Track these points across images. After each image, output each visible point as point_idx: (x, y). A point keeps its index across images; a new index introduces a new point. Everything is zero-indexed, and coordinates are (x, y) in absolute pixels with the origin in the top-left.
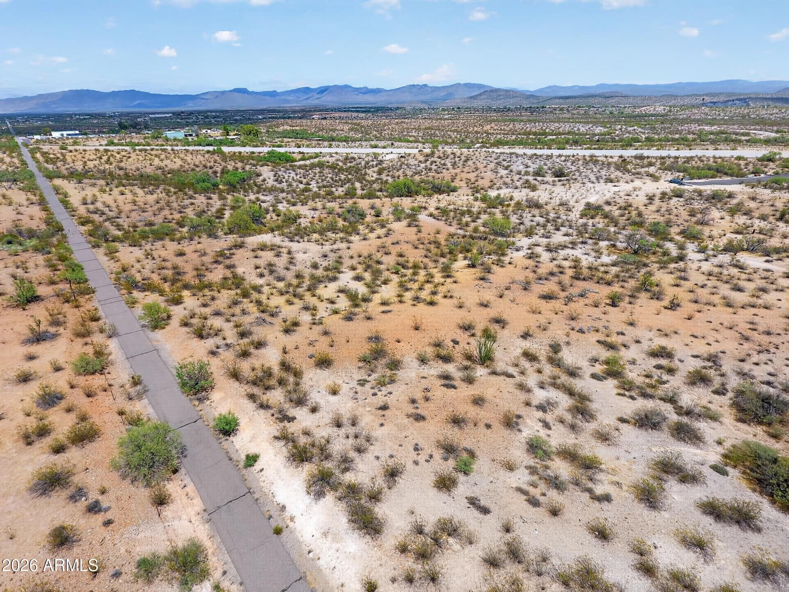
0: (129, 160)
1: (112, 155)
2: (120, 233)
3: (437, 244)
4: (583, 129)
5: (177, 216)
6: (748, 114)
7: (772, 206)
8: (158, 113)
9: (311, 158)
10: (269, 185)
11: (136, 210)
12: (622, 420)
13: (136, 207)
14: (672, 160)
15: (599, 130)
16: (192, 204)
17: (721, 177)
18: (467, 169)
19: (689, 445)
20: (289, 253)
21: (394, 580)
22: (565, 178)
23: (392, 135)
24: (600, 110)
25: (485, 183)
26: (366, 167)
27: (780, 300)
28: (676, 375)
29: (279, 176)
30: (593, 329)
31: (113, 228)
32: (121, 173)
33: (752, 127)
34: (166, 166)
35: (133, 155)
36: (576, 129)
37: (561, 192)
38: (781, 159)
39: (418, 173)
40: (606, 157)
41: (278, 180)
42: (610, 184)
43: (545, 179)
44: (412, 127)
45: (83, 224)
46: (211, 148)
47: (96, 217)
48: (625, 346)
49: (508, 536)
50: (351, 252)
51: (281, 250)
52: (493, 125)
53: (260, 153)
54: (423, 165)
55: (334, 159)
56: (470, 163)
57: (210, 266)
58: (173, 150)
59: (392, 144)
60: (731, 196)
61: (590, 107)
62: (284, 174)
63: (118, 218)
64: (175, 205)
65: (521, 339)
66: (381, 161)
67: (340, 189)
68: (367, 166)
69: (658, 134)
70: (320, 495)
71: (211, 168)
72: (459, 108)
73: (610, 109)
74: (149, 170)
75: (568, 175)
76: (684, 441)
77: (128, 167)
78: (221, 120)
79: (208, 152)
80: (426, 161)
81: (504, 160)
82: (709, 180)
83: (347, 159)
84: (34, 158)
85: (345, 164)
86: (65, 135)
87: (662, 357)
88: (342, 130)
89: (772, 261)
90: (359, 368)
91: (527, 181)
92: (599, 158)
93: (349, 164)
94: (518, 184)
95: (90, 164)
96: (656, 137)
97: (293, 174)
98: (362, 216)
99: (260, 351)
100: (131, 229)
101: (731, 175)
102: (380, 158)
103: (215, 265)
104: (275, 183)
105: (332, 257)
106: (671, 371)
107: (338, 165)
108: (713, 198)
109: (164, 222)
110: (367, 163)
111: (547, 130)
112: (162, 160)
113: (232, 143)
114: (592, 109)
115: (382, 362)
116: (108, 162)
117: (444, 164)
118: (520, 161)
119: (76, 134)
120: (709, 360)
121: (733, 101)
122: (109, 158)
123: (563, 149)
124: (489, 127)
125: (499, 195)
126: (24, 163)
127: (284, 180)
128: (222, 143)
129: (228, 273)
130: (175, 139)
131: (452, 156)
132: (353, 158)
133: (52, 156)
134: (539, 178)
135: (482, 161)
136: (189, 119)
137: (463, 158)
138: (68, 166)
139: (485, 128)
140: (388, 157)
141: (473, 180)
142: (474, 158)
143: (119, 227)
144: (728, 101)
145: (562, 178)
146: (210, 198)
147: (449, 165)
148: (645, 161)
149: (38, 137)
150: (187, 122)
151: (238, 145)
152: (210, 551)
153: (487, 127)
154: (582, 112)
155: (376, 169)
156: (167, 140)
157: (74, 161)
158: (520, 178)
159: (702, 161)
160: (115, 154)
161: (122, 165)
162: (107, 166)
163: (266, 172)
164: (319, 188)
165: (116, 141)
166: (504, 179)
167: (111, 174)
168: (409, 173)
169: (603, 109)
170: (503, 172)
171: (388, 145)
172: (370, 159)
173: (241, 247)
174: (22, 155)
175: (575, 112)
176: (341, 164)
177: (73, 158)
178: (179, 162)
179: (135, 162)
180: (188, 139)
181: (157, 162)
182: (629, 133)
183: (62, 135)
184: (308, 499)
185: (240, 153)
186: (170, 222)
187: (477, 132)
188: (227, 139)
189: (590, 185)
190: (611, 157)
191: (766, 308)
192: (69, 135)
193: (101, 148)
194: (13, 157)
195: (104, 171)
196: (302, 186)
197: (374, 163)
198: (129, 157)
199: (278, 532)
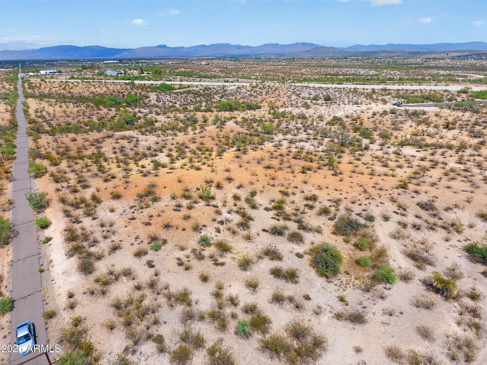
0: (77, 88)
1: (68, 85)
2: (48, 129)
3: (228, 138)
4: (362, 72)
5: (86, 120)
6: (475, 63)
7: (446, 120)
8: (110, 60)
9: (185, 88)
10: (152, 103)
11: (64, 116)
12: (264, 230)
13: (64, 115)
14: (404, 91)
15: (372, 72)
16: (98, 113)
17: (427, 102)
18: (273, 95)
19: (294, 244)
20: (137, 141)
21: (84, 293)
22: (329, 102)
23: (243, 74)
24: (382, 60)
25: (279, 104)
26: (215, 94)
27: (406, 172)
28: (314, 210)
29: (159, 99)
30: (281, 184)
31: (47, 125)
32: (69, 95)
33: (471, 72)
34: (97, 91)
35: (80, 85)
36: (358, 72)
37: (323, 110)
38: (472, 92)
39: (244, 98)
40: (364, 89)
41: (158, 101)
42: (355, 106)
43: (317, 102)
44: (258, 70)
45: (30, 123)
46: (128, 81)
47: (40, 120)
48: (293, 194)
49: (155, 278)
50: (173, 141)
51: (133, 139)
52: (307, 69)
53: (156, 85)
54: (248, 93)
55: (198, 89)
56: (277, 92)
57: (88, 147)
58: (105, 82)
59: (238, 80)
60: (424, 113)
61: (375, 58)
62: (163, 97)
63: (52, 120)
64: (87, 114)
65: (236, 189)
66: (226, 90)
67: (192, 106)
68: (217, 93)
69: (409, 76)
70: (71, 256)
71: (122, 93)
72: (293, 58)
73: (389, 60)
74: (86, 94)
75: (332, 100)
76: (293, 242)
77: (75, 92)
78: (146, 64)
79: (126, 83)
80: (252, 90)
81: (298, 90)
82: (419, 104)
83: (206, 89)
84: (23, 86)
85: (204, 92)
86: (48, 73)
87: (311, 200)
88: (215, 72)
89: (420, 151)
90: (135, 200)
91: (306, 103)
92: (358, 90)
93: (206, 92)
94: (300, 105)
95: (53, 90)
96: (406, 77)
97: (168, 97)
98: (195, 122)
99: (85, 190)
100: (57, 127)
101: (434, 101)
102: (226, 88)
103: (91, 147)
104: (156, 102)
105: (162, 143)
106: (311, 207)
107: (199, 92)
108: (413, 115)
109: (77, 123)
110: (217, 91)
111: (340, 73)
112: (95, 88)
113: (143, 79)
114: (377, 60)
115: (150, 198)
116: (64, 89)
117: (262, 93)
118: (307, 91)
119: (55, 72)
120: (335, 202)
121: (472, 55)
122: (66, 86)
123: (341, 84)
124: (304, 70)
125: (285, 111)
126: (16, 89)
127: (162, 101)
128: (136, 78)
129: (95, 151)
130: (111, 76)
131: (268, 88)
132: (210, 88)
133: (33, 85)
134: (314, 102)
135: (284, 90)
136: (127, 63)
137: (274, 89)
138: (40, 91)
139: (302, 71)
140: (231, 88)
141: (273, 102)
142: (280, 89)
143: (50, 125)
144: (469, 55)
145: (328, 102)
146: (110, 110)
147: (264, 93)
148: (387, 92)
149: (32, 74)
150: (125, 66)
151: (146, 80)
152: (5, 278)
153: (303, 71)
154: (370, 61)
155: (220, 95)
156: (106, 76)
157: (45, 88)
158: (302, 101)
159: (422, 92)
160: (70, 84)
161: (72, 90)
162: (63, 91)
163: (153, 96)
164: (180, 106)
165: (76, 76)
166: (292, 102)
167: (63, 96)
168: (238, 97)
169: (384, 60)
170: (294, 97)
171: (235, 81)
172: (220, 88)
173: (111, 137)
174: (17, 84)
175: (366, 61)
176: (201, 91)
177: (45, 86)
178: (105, 89)
179: (80, 89)
180: (118, 76)
181: (92, 89)
182: (391, 75)
183: (46, 72)
184: (65, 257)
185: (145, 84)
186: (81, 123)
187: (296, 73)
188: (140, 76)
189: (343, 106)
190: (367, 89)
191: (393, 176)
192: (50, 72)
193: (64, 81)
194: (11, 85)
195: (60, 94)
196: (171, 104)
197: (221, 91)
198: (77, 86)
199: (41, 271)
